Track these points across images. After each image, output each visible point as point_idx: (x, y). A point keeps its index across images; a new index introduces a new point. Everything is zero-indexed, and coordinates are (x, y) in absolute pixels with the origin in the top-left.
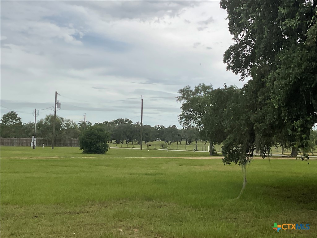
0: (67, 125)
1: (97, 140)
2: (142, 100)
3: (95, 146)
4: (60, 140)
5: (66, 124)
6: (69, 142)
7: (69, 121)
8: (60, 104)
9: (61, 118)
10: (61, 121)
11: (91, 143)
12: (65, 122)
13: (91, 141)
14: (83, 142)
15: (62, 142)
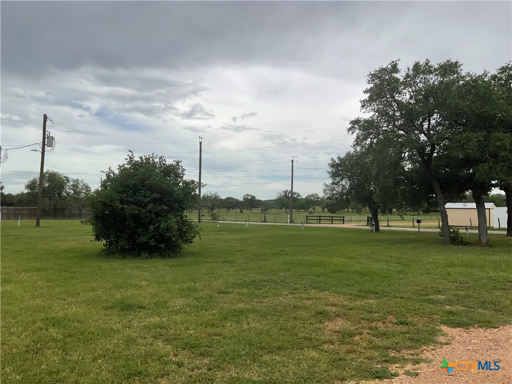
0: (75, 187)
1: (159, 208)
2: (201, 143)
3: (151, 228)
4: (63, 210)
5: (73, 185)
6: (77, 212)
7: (77, 180)
8: (53, 138)
9: (65, 177)
10: (65, 182)
11: (136, 218)
12: (72, 183)
13: (135, 209)
14: (104, 214)
15: (67, 212)
